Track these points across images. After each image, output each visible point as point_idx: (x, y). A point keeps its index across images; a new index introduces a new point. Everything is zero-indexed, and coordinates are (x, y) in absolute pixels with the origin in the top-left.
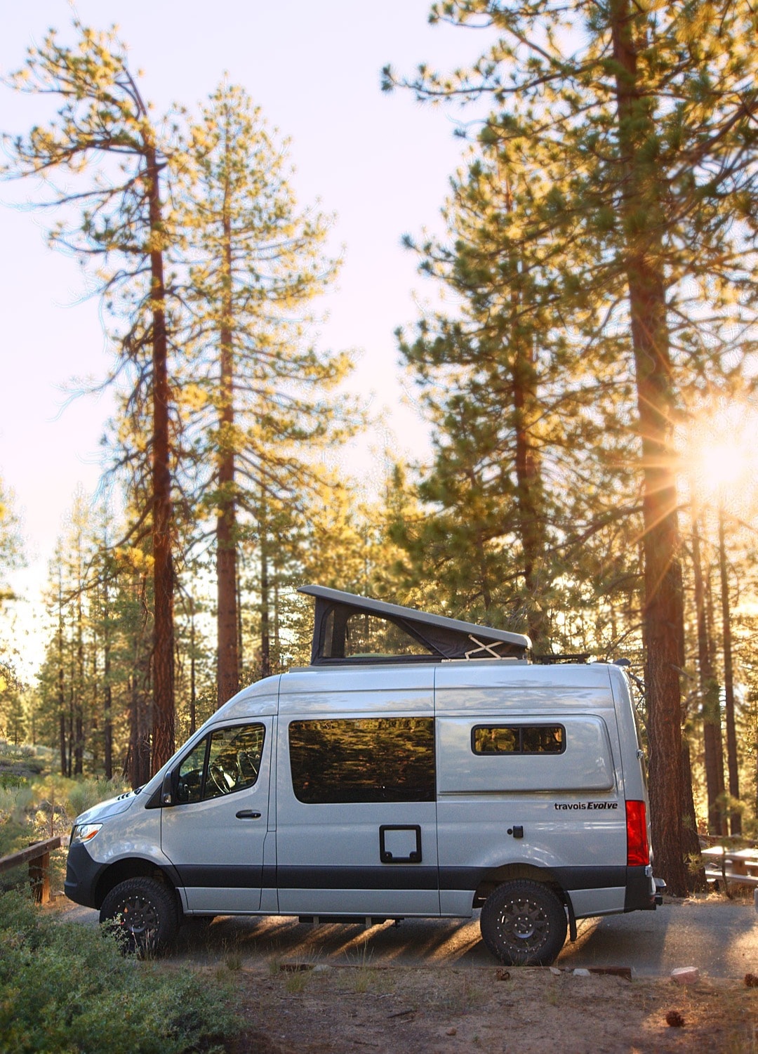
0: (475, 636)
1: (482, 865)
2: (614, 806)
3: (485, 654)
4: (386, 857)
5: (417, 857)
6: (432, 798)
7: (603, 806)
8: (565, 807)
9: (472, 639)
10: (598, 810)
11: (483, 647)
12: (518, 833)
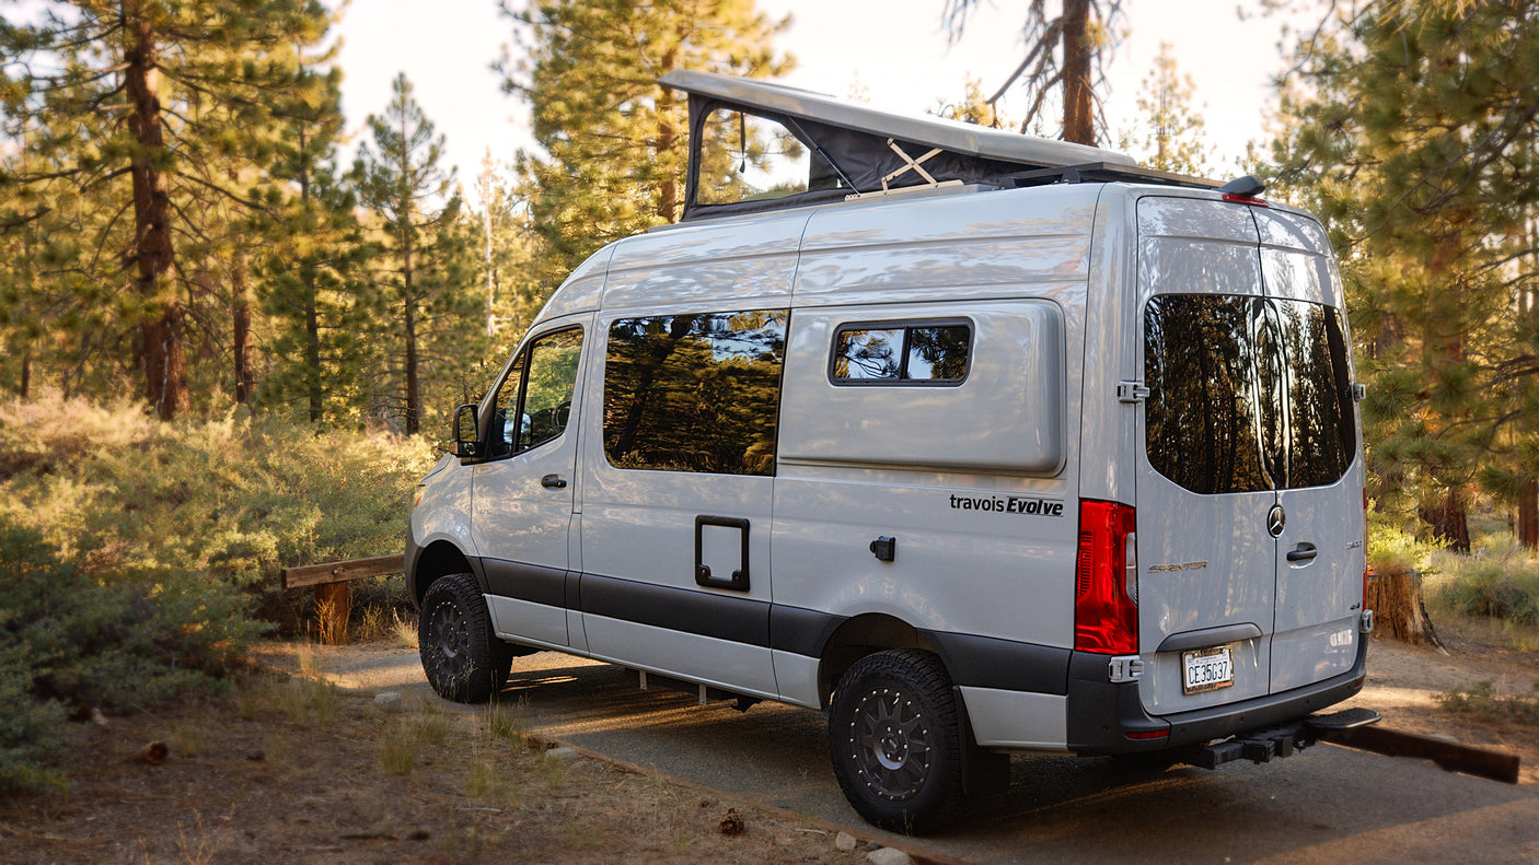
0: (898, 142)
1: (829, 608)
2: (1056, 509)
3: (912, 179)
4: (703, 577)
5: (742, 581)
6: (770, 470)
7: (1034, 508)
8: (969, 504)
9: (895, 147)
10: (1026, 516)
11: (912, 164)
12: (885, 550)
